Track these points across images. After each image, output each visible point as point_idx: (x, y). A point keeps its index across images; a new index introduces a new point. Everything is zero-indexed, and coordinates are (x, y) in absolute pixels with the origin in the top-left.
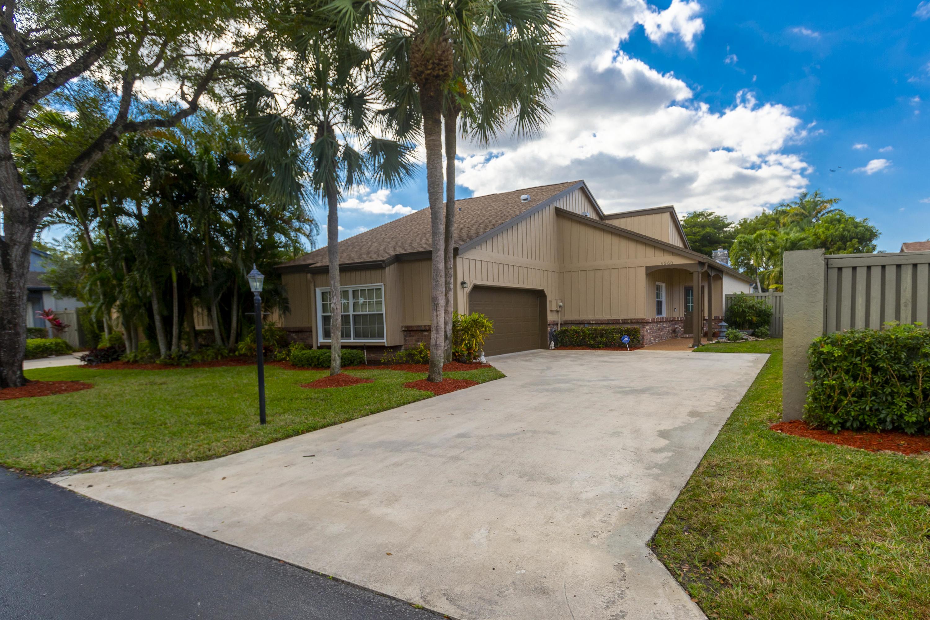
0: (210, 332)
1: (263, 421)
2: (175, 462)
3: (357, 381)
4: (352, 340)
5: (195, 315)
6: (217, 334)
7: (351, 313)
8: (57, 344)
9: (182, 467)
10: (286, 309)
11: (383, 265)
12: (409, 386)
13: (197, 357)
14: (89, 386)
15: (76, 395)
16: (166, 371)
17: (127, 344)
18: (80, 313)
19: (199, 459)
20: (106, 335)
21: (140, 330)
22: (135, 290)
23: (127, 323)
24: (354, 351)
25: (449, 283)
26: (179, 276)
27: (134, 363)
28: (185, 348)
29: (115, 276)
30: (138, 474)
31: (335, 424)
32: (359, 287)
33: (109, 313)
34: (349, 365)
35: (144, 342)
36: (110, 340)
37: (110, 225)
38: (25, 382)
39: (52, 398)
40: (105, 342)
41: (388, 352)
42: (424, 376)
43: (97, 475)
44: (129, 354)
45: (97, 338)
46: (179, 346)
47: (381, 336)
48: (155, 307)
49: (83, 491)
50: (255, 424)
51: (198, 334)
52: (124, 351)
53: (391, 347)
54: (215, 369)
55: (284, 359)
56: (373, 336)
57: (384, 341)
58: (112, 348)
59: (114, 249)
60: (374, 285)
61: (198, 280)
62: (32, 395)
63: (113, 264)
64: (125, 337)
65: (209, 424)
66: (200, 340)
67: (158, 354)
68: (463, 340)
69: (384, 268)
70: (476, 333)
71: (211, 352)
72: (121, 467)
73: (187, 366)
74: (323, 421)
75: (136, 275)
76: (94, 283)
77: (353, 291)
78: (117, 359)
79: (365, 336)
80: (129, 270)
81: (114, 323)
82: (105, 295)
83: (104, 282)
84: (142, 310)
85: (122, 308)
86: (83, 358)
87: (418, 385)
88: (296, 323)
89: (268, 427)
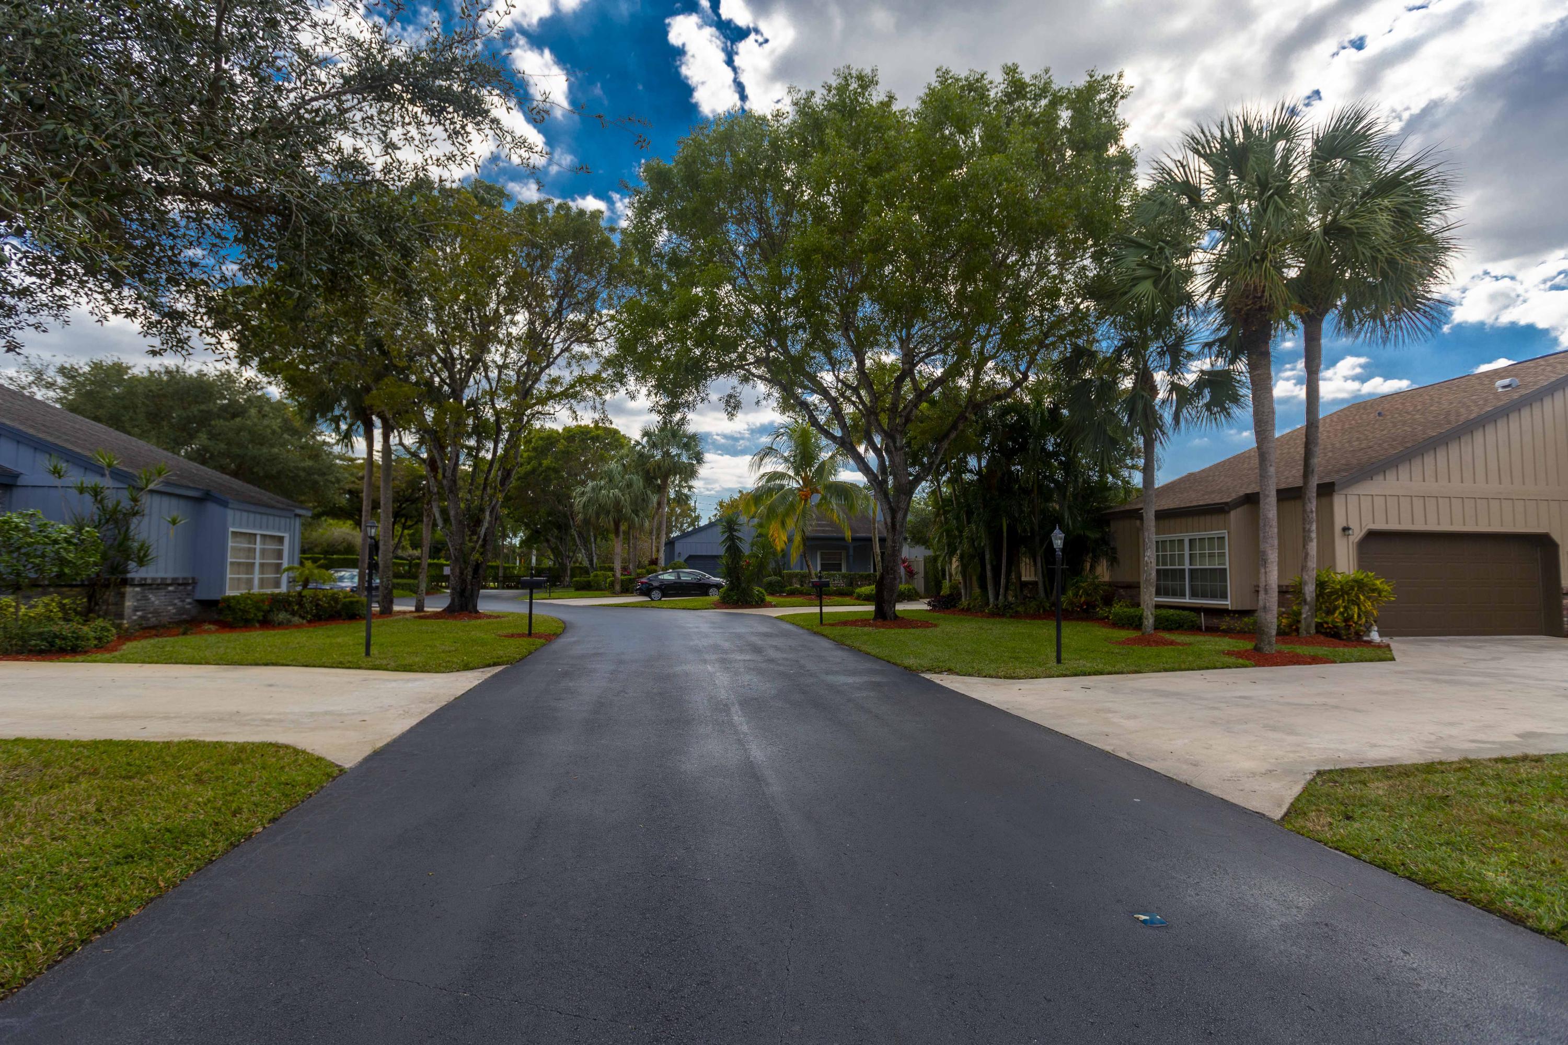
0: (1035, 584)
1: (1059, 661)
2: (991, 677)
3: (1172, 643)
4: (1187, 600)
5: (1023, 565)
6: (1041, 585)
7: (1187, 566)
8: (909, 590)
9: (994, 680)
10: (1113, 561)
11: (1226, 508)
12: (1229, 653)
13: (1020, 609)
14: (936, 626)
15: (928, 630)
16: (992, 620)
17: (963, 591)
18: (927, 560)
19: (1005, 677)
20: (946, 584)
21: (974, 578)
22: (972, 541)
23: (964, 573)
24: (1186, 613)
25: (1310, 531)
26: (1008, 526)
27: (967, 611)
28: (1011, 599)
29: (957, 528)
30: (967, 679)
31: (1122, 673)
32: (1196, 535)
33: (951, 563)
34: (1177, 629)
35: (977, 591)
36: (950, 587)
37: (956, 481)
38: (896, 617)
39: (913, 631)
40: (945, 590)
41: (1233, 618)
42: (1249, 645)
43: (944, 676)
44: (964, 602)
45: (939, 585)
46: (1005, 596)
47: (1224, 596)
48: (987, 557)
49: (938, 682)
50: (1053, 662)
51: (1024, 585)
52: (960, 599)
53: (1235, 612)
54: (1036, 622)
55: (1107, 617)
56: (1214, 597)
57: (1228, 603)
58: (951, 595)
59: (958, 503)
60: (1215, 533)
61: (1025, 530)
62: (901, 627)
63: (958, 518)
64: (961, 586)
65: (1017, 658)
66: (1026, 592)
67: (987, 604)
68: (1336, 608)
69: (1228, 512)
70: (1359, 598)
71: (1033, 604)
72: (958, 674)
73: (1011, 617)
74: (1110, 669)
75: (973, 526)
76: (942, 534)
77: (1190, 540)
78: (954, 606)
79: (1204, 596)
80: (969, 522)
81: (953, 572)
82: (949, 545)
83: (948, 532)
84: (976, 560)
85: (962, 558)
86: (929, 604)
87: (1239, 654)
88: (1125, 576)
89: (1061, 667)
